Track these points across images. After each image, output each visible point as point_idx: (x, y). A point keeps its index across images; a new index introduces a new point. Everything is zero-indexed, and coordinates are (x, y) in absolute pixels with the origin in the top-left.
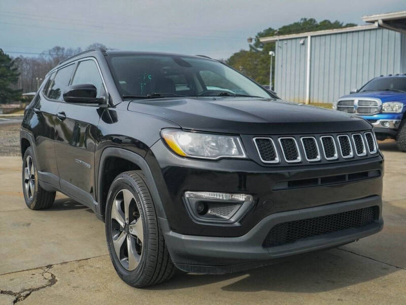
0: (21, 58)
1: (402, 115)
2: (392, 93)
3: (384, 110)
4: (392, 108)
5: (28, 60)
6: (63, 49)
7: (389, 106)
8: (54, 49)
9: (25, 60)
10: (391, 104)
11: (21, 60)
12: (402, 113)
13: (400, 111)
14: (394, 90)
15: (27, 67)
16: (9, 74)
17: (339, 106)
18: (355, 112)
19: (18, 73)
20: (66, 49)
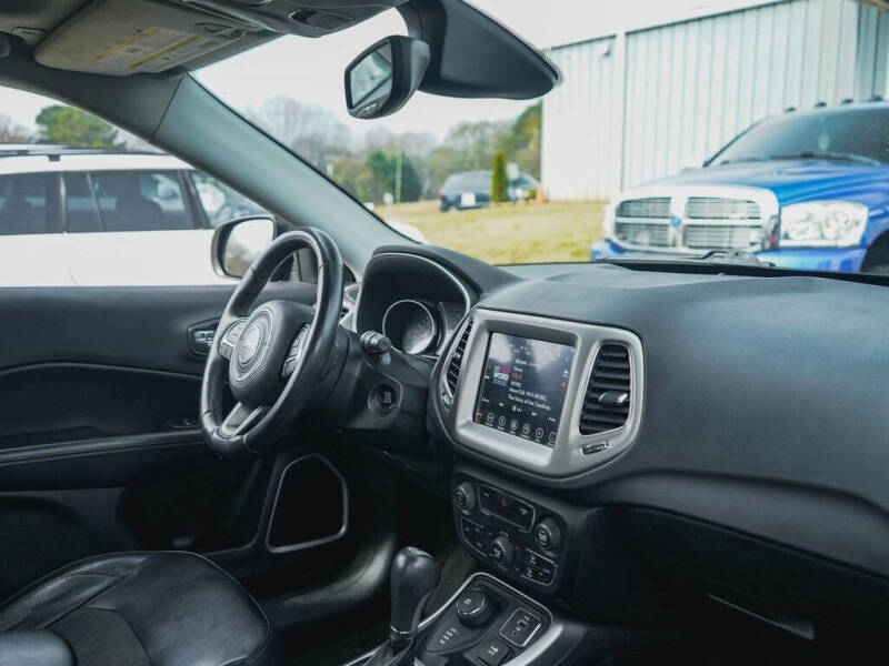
1: (859, 255)
2: (823, 165)
3: (787, 237)
4: (820, 229)
7: (810, 217)
10: (818, 209)
12: (862, 245)
13: (853, 237)
14: (833, 154)
17: (622, 220)
18: (674, 245)
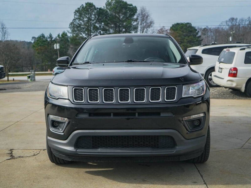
0: (207, 28)
5: (212, 29)
6: (237, 19)
8: (229, 20)
9: (210, 29)
11: (207, 30)
15: (211, 34)
16: (195, 40)
19: (201, 39)
20: (238, 20)
